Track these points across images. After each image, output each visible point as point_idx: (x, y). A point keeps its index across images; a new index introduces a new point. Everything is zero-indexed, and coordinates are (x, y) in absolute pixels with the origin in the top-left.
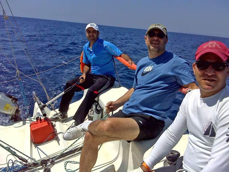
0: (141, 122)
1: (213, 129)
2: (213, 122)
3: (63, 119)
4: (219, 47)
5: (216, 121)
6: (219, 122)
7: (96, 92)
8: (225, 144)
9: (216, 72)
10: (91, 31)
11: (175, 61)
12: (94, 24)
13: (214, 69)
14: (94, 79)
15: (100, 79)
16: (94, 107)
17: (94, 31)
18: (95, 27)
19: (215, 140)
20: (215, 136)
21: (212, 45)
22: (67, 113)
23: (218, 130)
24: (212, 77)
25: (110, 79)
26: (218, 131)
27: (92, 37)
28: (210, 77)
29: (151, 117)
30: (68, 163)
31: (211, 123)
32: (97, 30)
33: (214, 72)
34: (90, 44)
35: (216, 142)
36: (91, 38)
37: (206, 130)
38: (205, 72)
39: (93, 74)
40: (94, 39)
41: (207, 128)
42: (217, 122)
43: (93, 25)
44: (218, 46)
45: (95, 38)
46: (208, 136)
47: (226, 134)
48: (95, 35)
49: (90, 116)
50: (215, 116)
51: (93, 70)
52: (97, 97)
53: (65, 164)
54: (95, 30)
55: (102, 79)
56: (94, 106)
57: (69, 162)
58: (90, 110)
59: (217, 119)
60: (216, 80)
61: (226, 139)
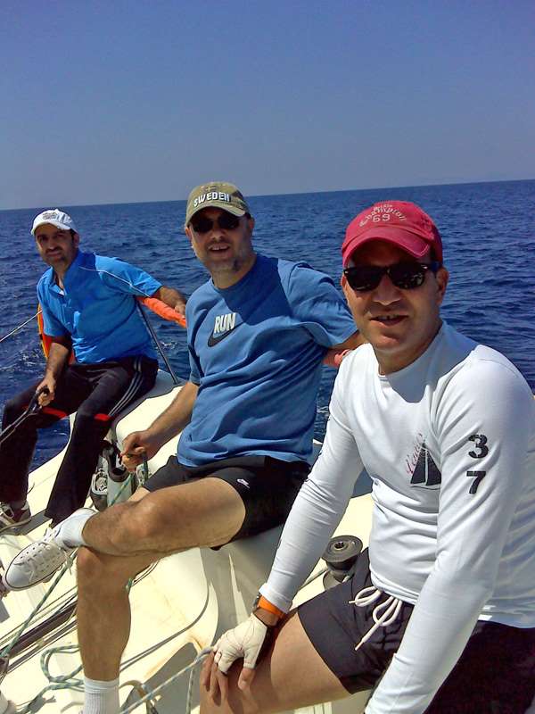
0: (245, 483)
1: (431, 463)
2: (428, 443)
3: (17, 522)
4: (403, 219)
5: (434, 439)
6: (443, 440)
7: (101, 417)
8: (469, 500)
9: (404, 291)
10: (49, 233)
11: (293, 285)
12: (57, 211)
13: (397, 285)
14: (91, 380)
15: (109, 374)
16: (105, 462)
17: (59, 233)
18: (59, 220)
19: (443, 493)
20: (440, 482)
21: (381, 214)
22: (25, 503)
23: (444, 462)
24: (394, 310)
25: (139, 368)
26: (446, 464)
27: (56, 252)
28: (387, 309)
29: (267, 458)
30: (53, 655)
31: (424, 445)
32: (68, 228)
33: (399, 294)
34: (54, 273)
35: (444, 499)
36: (54, 255)
37: (413, 468)
38: (372, 297)
39: (84, 362)
40: (63, 259)
41: (415, 463)
42: (439, 441)
43: (53, 216)
44: (399, 214)
45: (66, 254)
46: (423, 485)
47: (466, 473)
48: (65, 246)
49: (98, 493)
50: (429, 424)
51: (81, 351)
52: (110, 431)
53: (42, 662)
54: (63, 231)
55: (113, 372)
56: (104, 459)
57: (54, 651)
58: (94, 476)
59: (435, 432)
60: (407, 316)
61: (467, 484)
